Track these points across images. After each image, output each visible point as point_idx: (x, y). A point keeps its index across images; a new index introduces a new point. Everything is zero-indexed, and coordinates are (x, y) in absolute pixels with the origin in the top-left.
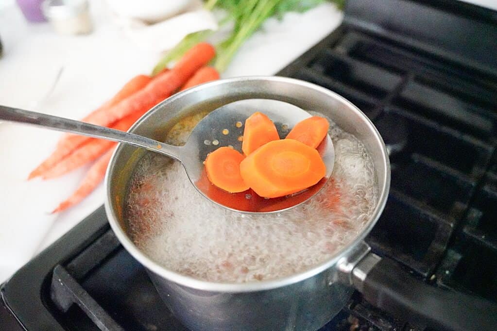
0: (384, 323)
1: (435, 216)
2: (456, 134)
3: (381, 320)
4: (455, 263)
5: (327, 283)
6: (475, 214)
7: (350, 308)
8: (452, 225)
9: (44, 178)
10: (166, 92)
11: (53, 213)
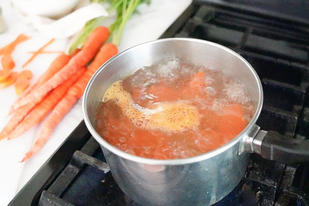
0: (269, 182)
1: (285, 114)
2: (287, 62)
3: (266, 180)
5: (238, 153)
6: (308, 111)
7: (247, 177)
8: (296, 118)
9: (9, 139)
10: (83, 64)
11: (23, 161)
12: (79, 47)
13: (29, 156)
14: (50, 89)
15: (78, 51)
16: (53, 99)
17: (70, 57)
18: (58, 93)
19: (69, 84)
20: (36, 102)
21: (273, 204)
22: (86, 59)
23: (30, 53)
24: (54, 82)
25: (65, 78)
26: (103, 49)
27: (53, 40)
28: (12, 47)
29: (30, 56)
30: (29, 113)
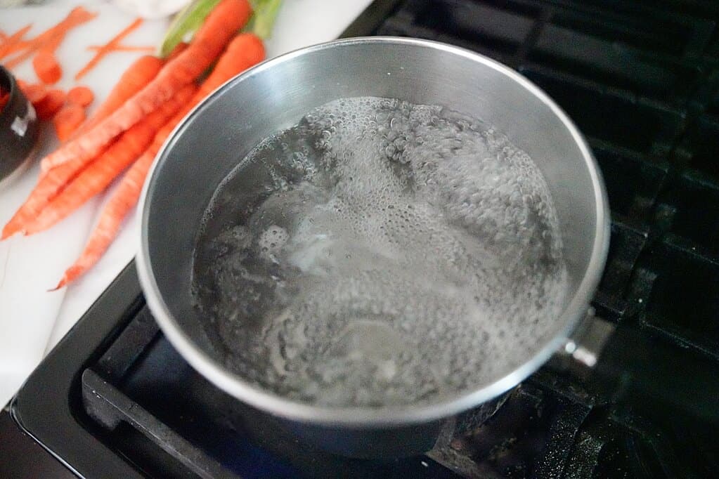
0: (577, 392)
3: (572, 387)
4: (650, 287)
6: (667, 211)
9: (27, 234)
10: (189, 79)
11: (59, 287)
12: (187, 38)
13: (74, 276)
14: (115, 133)
15: (183, 47)
16: (122, 153)
17: (162, 62)
18: (133, 141)
19: (158, 120)
20: (86, 157)
21: (577, 433)
22: (196, 69)
23: (91, 48)
24: (124, 118)
25: (149, 108)
26: (235, 46)
27: (138, 23)
28: (58, 34)
29: (91, 55)
30: (70, 181)
